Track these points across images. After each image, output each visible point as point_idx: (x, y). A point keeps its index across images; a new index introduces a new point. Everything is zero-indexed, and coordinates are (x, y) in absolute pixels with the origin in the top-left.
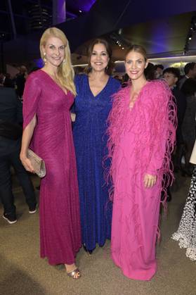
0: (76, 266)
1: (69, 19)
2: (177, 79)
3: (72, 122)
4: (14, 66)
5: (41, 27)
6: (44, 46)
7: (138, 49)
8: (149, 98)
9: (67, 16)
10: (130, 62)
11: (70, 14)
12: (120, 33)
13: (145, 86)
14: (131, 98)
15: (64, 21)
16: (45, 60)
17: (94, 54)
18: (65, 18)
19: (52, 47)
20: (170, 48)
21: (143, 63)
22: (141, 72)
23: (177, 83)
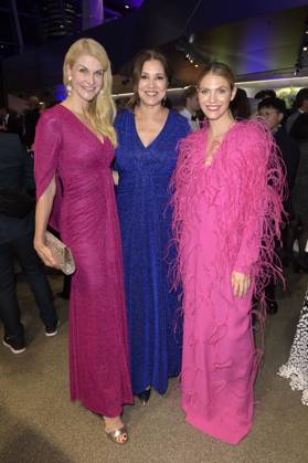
0: (123, 421)
1: (108, 20)
2: (281, 116)
3: (115, 186)
4: (21, 97)
5: (63, 33)
6: (71, 66)
7: (220, 70)
8: (237, 150)
9: (106, 15)
10: (205, 91)
11: (110, 11)
12: (191, 40)
13: (231, 131)
14: (208, 149)
15: (101, 22)
16: (69, 88)
17: (144, 77)
18: (102, 17)
19: (84, 70)
20: (273, 65)
21: (227, 93)
22: (225, 107)
23: (283, 122)
